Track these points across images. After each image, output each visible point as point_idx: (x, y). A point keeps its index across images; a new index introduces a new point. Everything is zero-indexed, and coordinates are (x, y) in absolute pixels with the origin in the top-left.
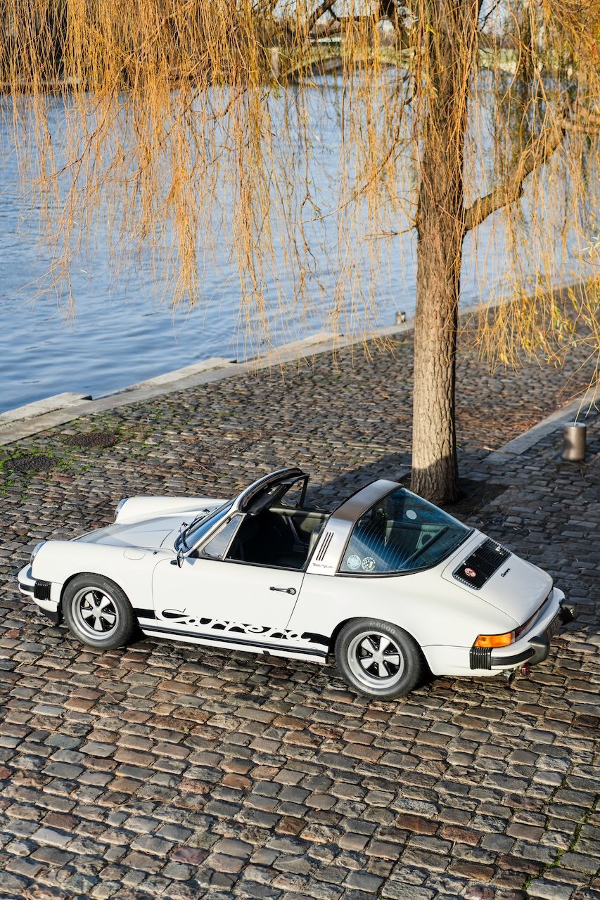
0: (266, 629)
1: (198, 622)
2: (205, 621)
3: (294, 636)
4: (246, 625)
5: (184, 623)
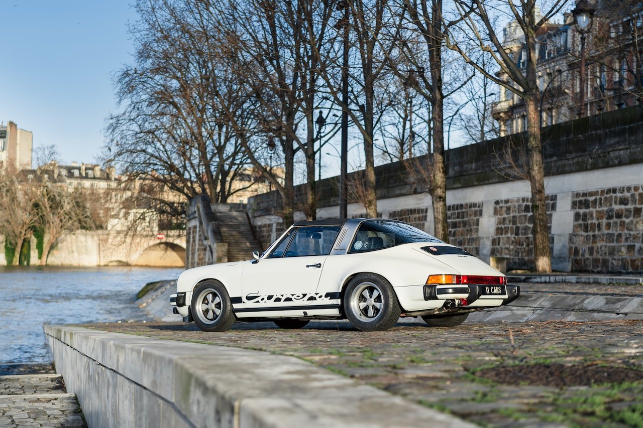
0: (304, 295)
1: (266, 300)
2: (270, 298)
3: (320, 297)
4: (293, 295)
5: (258, 302)
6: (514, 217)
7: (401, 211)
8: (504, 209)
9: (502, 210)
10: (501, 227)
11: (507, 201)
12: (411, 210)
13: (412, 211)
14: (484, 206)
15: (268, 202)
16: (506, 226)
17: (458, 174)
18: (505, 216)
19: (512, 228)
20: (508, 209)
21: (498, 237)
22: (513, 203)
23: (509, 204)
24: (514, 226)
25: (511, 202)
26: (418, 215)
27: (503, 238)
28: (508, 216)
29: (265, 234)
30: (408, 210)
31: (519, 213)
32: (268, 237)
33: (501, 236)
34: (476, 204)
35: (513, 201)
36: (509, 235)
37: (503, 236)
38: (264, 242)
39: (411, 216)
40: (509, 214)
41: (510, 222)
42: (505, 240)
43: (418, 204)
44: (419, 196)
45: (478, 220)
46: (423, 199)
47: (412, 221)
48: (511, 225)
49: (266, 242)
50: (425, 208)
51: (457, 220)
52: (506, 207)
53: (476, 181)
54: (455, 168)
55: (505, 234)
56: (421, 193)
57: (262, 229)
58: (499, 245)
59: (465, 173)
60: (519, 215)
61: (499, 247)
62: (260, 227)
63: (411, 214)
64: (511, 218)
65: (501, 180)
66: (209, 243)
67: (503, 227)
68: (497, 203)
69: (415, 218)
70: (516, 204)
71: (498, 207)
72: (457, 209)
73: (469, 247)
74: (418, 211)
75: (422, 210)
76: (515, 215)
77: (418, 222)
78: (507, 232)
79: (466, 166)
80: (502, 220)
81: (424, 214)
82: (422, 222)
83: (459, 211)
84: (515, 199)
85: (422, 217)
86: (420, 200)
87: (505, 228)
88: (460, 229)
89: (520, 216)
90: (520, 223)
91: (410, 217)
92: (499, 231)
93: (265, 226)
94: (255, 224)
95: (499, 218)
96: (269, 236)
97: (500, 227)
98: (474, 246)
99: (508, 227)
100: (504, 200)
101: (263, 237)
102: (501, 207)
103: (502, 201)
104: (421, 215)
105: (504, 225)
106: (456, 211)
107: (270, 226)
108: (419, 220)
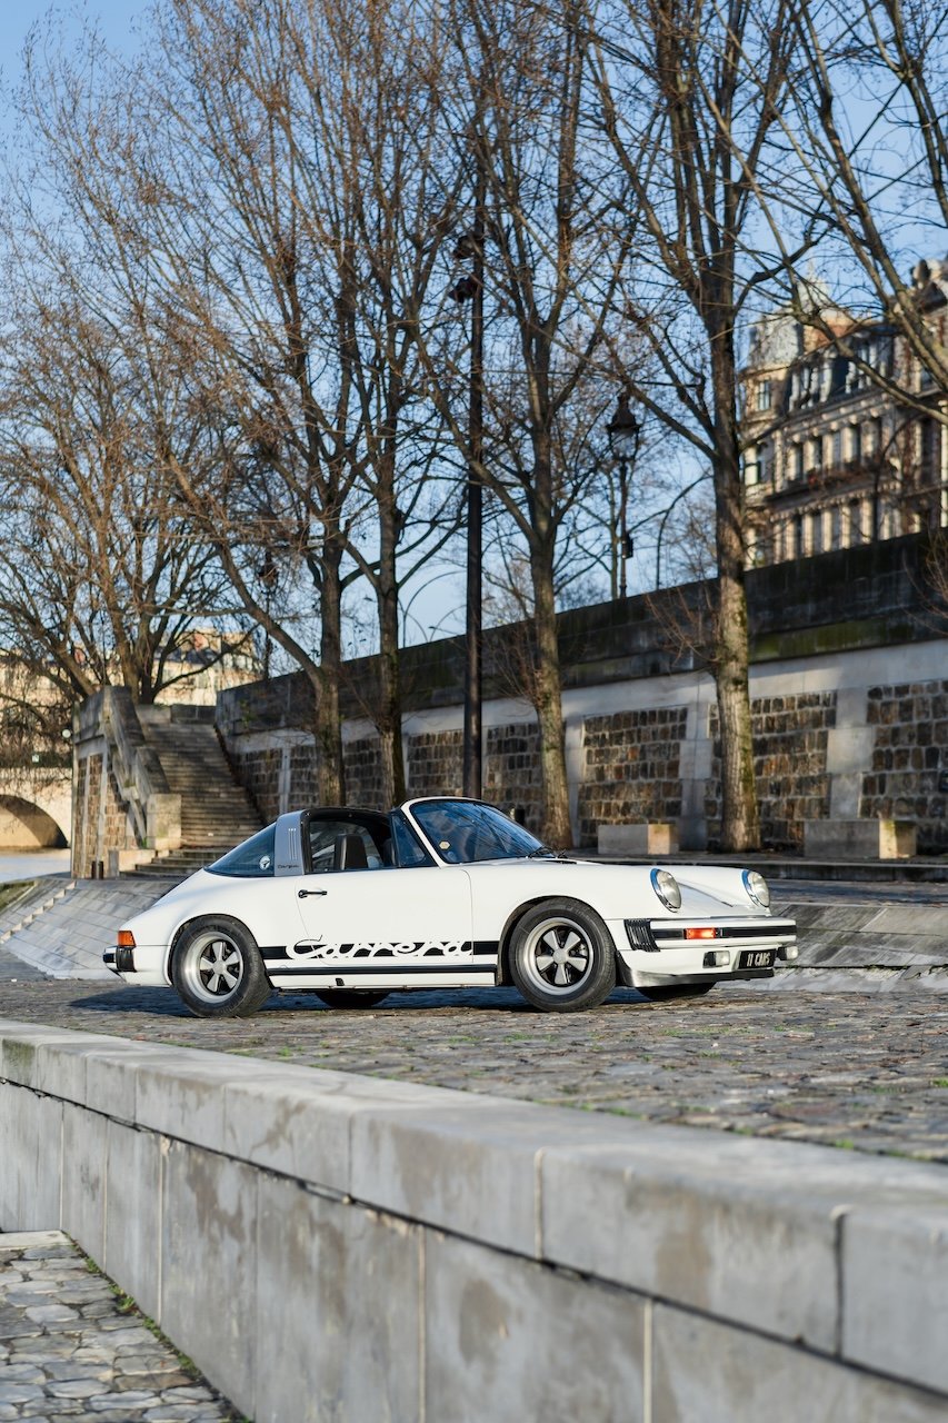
6: (921, 726)
7: (617, 715)
8: (895, 708)
9: (888, 709)
10: (888, 751)
11: (902, 690)
12: (643, 713)
13: (645, 717)
14: (839, 703)
15: (270, 701)
16: (900, 747)
17: (767, 630)
18: (897, 724)
19: (917, 753)
20: (906, 708)
21: (879, 773)
22: (919, 695)
23: (908, 697)
24: (924, 749)
25: (914, 692)
26: (661, 726)
27: (893, 776)
28: (906, 724)
29: (263, 772)
30: (635, 714)
31: (935, 716)
32: (271, 780)
33: (887, 772)
34: (818, 697)
35: (917, 689)
36: (910, 769)
37: (894, 771)
38: (259, 790)
39: (643, 728)
40: (910, 718)
41: (911, 737)
42: (901, 779)
43: (663, 699)
44: (663, 681)
45: (824, 737)
46: (673, 688)
47: (646, 739)
48: (913, 746)
49: (268, 792)
50: (680, 708)
51: (767, 736)
52: (901, 704)
53: (820, 644)
54: (760, 614)
55: (898, 767)
56: (667, 674)
57: (255, 762)
58: (882, 791)
59: (788, 626)
60: (935, 721)
61: (882, 797)
62: (251, 756)
63: (645, 724)
64: (915, 730)
65: (888, 641)
66: (136, 796)
67: (893, 749)
68: (875, 693)
69: (654, 733)
70: (929, 697)
71: (878, 703)
72: (767, 709)
73: (800, 797)
74: (663, 715)
75: (673, 714)
76: (926, 721)
77: (663, 742)
78: (903, 762)
79: (790, 609)
80: (889, 733)
81: (678, 724)
82: (673, 742)
83: (774, 714)
84: (925, 684)
85: (674, 729)
86: (666, 690)
87: (899, 752)
88: (773, 757)
89: (938, 725)
90: (940, 741)
91: (639, 731)
92: (881, 759)
93: (262, 754)
94: (236, 751)
95: (879, 730)
96: (274, 777)
97: (884, 749)
98: (813, 794)
99: (907, 751)
100: (893, 686)
101: (257, 779)
102: (887, 705)
103: (888, 690)
104: (670, 725)
105: (895, 745)
106: (764, 716)
107: (276, 754)
108: (665, 737)
